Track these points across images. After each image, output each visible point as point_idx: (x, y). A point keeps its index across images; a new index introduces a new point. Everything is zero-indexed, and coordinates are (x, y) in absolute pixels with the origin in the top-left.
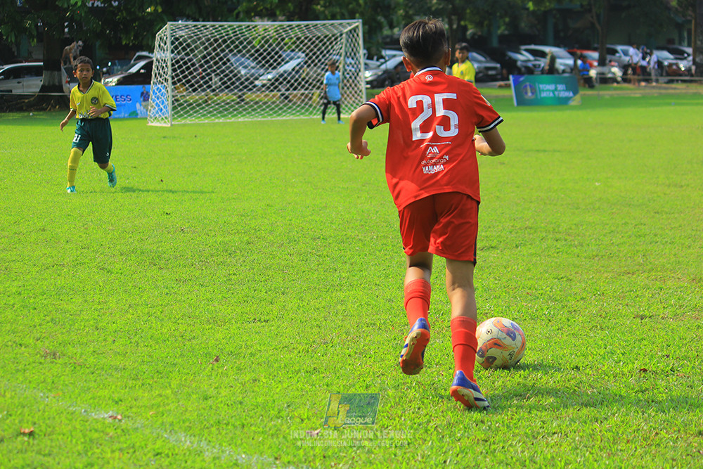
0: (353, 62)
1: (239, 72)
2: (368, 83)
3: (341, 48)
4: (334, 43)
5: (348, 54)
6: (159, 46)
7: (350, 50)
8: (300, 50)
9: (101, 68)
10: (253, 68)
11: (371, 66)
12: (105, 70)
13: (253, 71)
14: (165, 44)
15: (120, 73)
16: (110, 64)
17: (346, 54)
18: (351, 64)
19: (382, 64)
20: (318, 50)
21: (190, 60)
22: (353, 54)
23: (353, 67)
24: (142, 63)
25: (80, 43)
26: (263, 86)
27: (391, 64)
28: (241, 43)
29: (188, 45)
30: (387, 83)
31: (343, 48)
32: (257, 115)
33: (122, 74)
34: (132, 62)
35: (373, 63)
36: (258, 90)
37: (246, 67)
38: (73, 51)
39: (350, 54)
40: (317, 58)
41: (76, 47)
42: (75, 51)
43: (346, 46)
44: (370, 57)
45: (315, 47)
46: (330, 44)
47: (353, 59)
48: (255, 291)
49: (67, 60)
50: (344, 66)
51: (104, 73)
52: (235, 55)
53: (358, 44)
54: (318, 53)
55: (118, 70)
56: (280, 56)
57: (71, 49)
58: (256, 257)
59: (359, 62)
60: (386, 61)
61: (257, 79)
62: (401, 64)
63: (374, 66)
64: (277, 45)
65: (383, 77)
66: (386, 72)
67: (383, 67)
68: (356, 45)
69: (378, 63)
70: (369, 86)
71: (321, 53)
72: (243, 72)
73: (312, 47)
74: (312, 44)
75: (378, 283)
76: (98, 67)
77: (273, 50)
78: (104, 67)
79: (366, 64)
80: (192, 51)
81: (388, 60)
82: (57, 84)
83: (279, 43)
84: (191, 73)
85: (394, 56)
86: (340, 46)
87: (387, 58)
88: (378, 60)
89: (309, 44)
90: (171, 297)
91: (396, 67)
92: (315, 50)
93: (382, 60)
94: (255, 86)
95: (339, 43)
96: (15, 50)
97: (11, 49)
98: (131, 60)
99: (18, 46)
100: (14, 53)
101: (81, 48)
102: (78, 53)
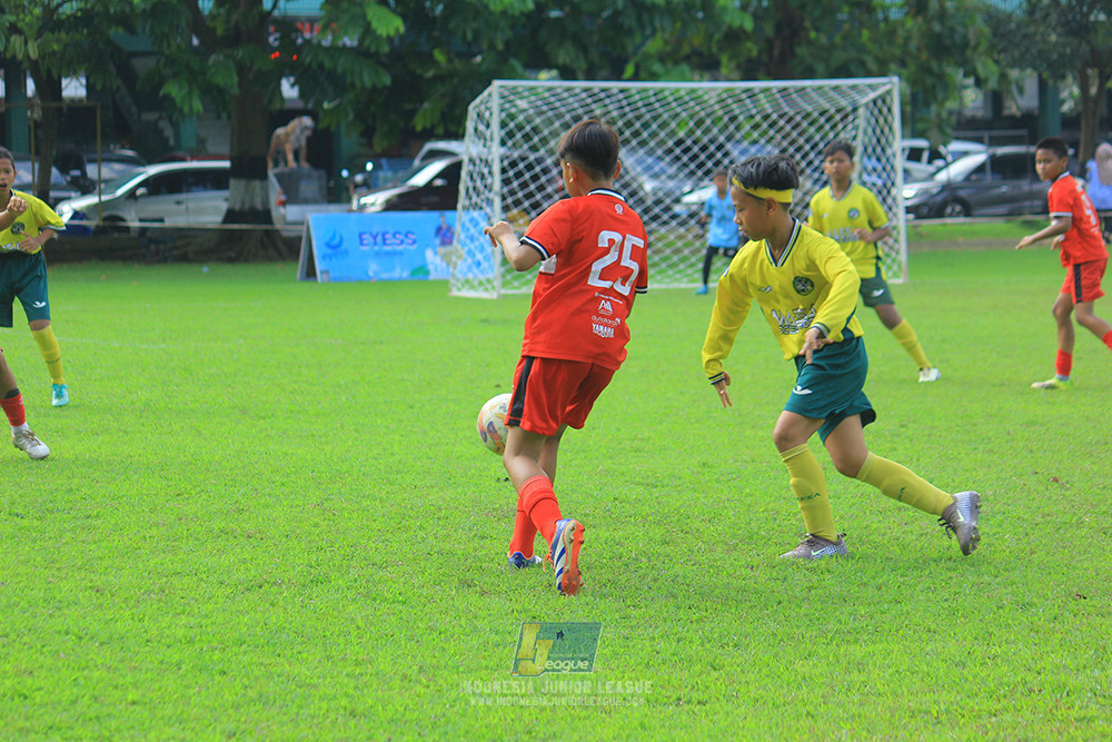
0: (879, 168)
1: (641, 187)
2: (908, 210)
3: (854, 138)
4: (840, 126)
5: (870, 150)
6: (476, 130)
7: (874, 141)
8: (768, 142)
9: (352, 174)
10: (671, 177)
11: (916, 175)
12: (359, 178)
13: (671, 184)
14: (488, 126)
15: (390, 184)
16: (369, 166)
17: (865, 149)
18: (875, 170)
19: (939, 170)
20: (807, 141)
21: (539, 161)
22: (879, 150)
23: (879, 177)
24: (437, 166)
25: (307, 121)
26: (692, 216)
27: (958, 170)
28: (646, 126)
29: (535, 130)
30: (949, 210)
31: (860, 138)
32: (678, 276)
33: (395, 187)
34: (417, 162)
35: (920, 168)
36: (682, 224)
37: (655, 176)
38: (293, 138)
39: (874, 150)
40: (803, 157)
41: (298, 131)
42: (298, 139)
43: (865, 132)
44: (914, 155)
45: (800, 134)
46: (832, 128)
47: (879, 160)
48: (679, 641)
49: (279, 157)
50: (860, 176)
51: (357, 186)
52: (633, 150)
53: (891, 129)
54: (807, 147)
55: (386, 180)
56: (726, 154)
57: (287, 135)
58: (680, 572)
59: (892, 167)
60: (947, 165)
61: (677, 201)
62: (980, 169)
63: (923, 175)
64: (721, 131)
65: (939, 199)
66: (948, 187)
67: (942, 177)
68: (886, 130)
69: (931, 169)
70: (911, 216)
71: (812, 148)
72: (649, 186)
73: (794, 134)
74: (794, 128)
75: (933, 627)
76: (345, 173)
77: (712, 141)
78: (358, 173)
79: (906, 172)
80: (544, 141)
81: (954, 161)
82: (259, 206)
83: (726, 127)
84: (541, 188)
85: (965, 154)
86: (853, 133)
87: (950, 158)
88: (930, 162)
89: (788, 128)
90: (506, 651)
91: (968, 178)
92: (801, 141)
93: (939, 163)
94: (674, 217)
95: (850, 127)
96: (169, 132)
97: (162, 131)
98: (413, 158)
99: (175, 126)
100: (167, 140)
101: (308, 133)
102: (303, 142)
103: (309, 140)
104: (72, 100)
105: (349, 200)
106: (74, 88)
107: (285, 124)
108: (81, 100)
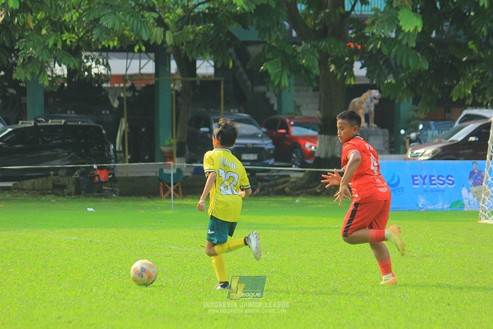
9: (408, 133)
12: (413, 135)
16: (421, 127)
24: (472, 127)
25: (375, 93)
33: (439, 142)
34: (457, 124)
38: (364, 106)
41: (369, 100)
42: (368, 107)
51: (411, 141)
55: (433, 137)
57: (361, 103)
76: (403, 132)
78: (412, 132)
82: (338, 155)
96: (274, 101)
97: (268, 99)
98: (454, 121)
99: (279, 96)
100: (272, 106)
101: (376, 101)
102: (372, 109)
103: (376, 106)
104: (204, 76)
105: (405, 152)
106: (205, 68)
107: (360, 95)
108: (210, 76)
